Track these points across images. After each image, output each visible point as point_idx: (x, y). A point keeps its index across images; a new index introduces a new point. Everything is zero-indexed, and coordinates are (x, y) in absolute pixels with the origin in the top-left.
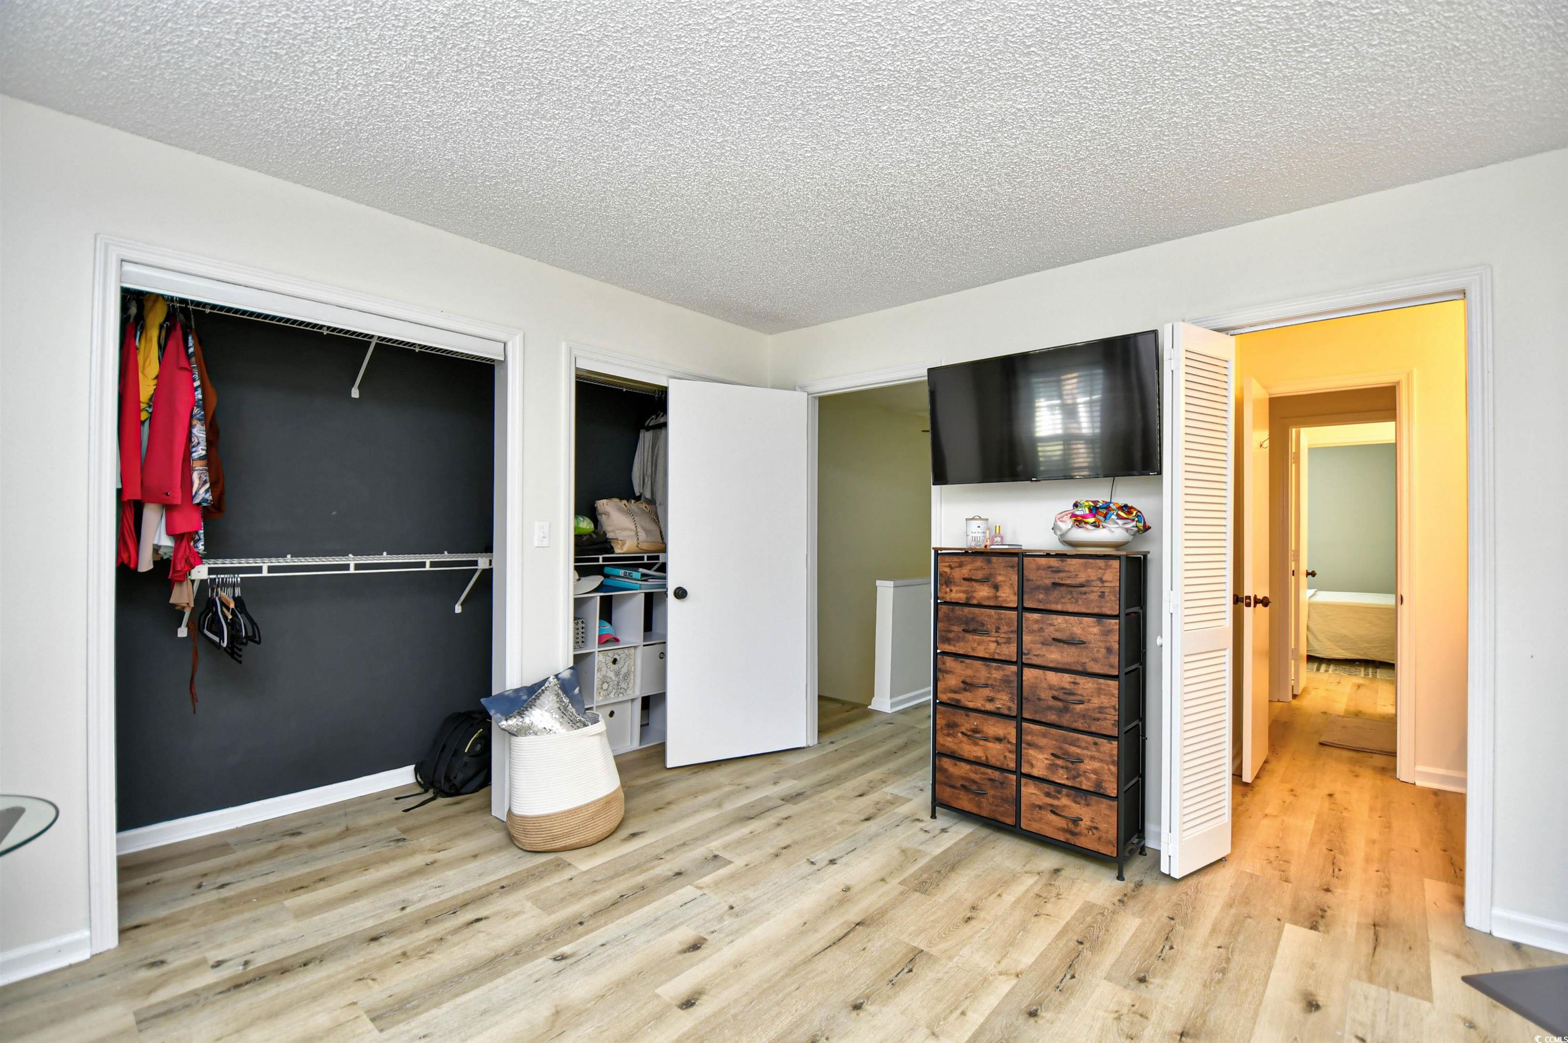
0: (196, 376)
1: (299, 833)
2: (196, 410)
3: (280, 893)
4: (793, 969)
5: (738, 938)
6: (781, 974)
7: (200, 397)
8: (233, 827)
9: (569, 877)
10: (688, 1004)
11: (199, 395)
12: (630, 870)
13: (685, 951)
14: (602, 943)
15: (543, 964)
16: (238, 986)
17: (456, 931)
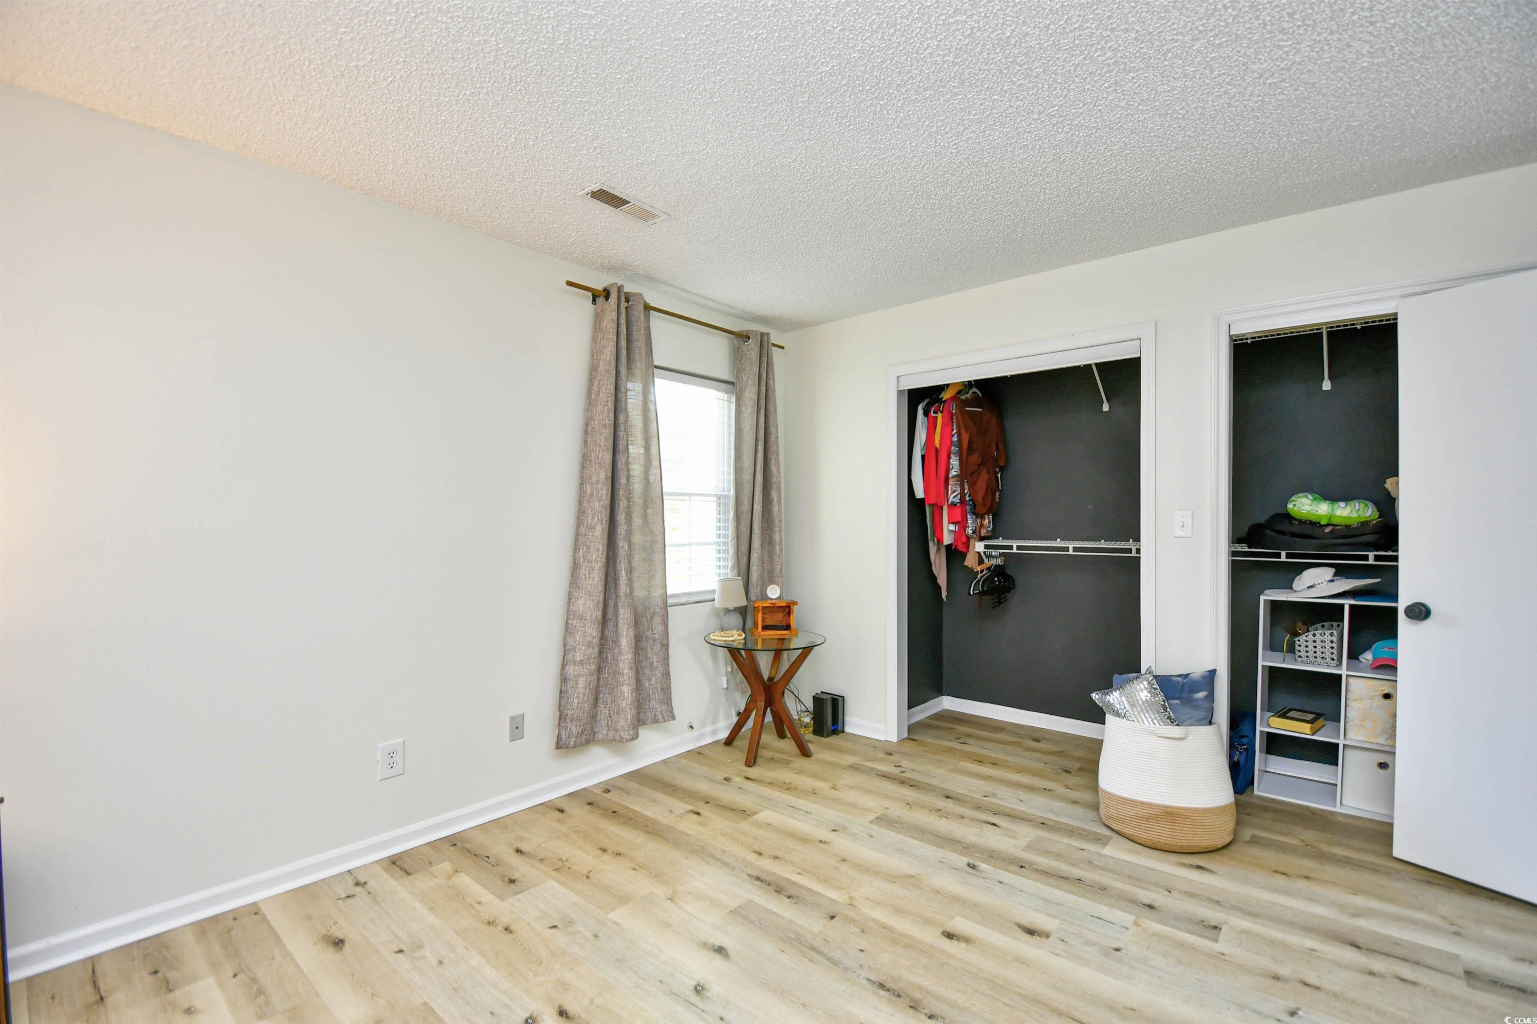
0: (955, 427)
1: (1039, 741)
2: (953, 448)
3: (970, 758)
4: (1036, 1001)
5: (1065, 958)
6: (1023, 992)
7: (956, 439)
8: (1023, 724)
9: (1082, 847)
10: (950, 936)
11: (955, 439)
12: (1130, 877)
13: (1020, 926)
14: (1001, 880)
15: (962, 861)
16: (885, 777)
17: (973, 819)
